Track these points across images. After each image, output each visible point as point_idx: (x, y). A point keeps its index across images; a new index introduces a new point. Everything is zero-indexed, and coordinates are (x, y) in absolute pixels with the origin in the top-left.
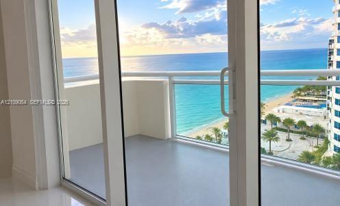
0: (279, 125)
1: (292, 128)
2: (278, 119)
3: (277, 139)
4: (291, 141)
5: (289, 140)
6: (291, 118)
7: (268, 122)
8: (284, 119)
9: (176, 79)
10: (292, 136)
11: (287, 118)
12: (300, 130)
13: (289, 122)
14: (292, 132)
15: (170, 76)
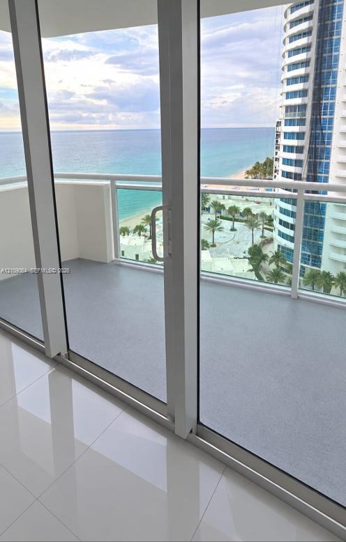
0: (223, 213)
1: (237, 216)
2: (223, 207)
3: (220, 229)
4: (236, 230)
5: (233, 229)
6: (236, 206)
7: (212, 210)
8: (229, 206)
9: (118, 183)
10: (237, 225)
11: (233, 205)
12: (245, 218)
13: (234, 210)
14: (237, 220)
15: (113, 179)
